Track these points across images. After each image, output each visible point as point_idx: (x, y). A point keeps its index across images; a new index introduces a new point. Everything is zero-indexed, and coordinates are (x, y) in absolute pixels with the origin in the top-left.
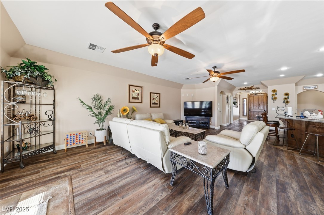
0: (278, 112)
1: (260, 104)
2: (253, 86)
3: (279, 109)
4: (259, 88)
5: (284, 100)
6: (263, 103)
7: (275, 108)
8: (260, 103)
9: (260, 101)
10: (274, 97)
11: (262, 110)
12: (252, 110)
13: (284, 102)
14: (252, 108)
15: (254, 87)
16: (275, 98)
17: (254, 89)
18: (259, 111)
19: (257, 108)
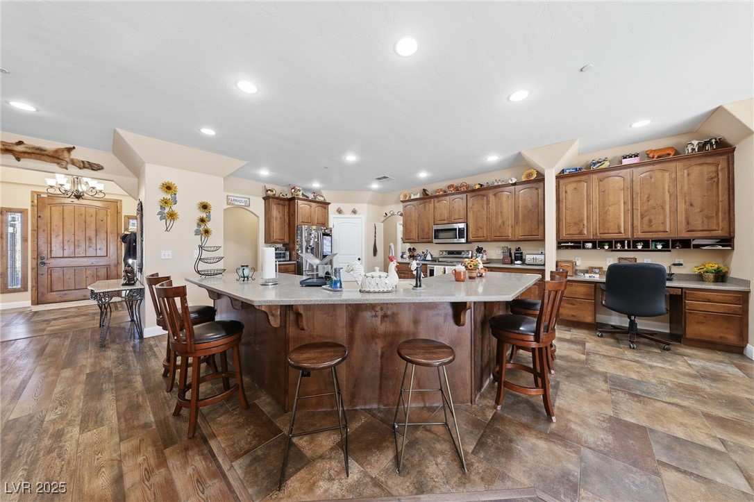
0: (202, 266)
1: (90, 239)
2: (69, 150)
3: (205, 255)
4: (98, 168)
5: (199, 225)
6: (103, 235)
7: (170, 252)
8: (91, 233)
9: (93, 225)
10: (167, 210)
11: (101, 259)
12: (53, 262)
13: (197, 233)
14: (57, 251)
15: (75, 155)
16: (172, 216)
17: (73, 162)
18: (89, 263)
19: (80, 251)
